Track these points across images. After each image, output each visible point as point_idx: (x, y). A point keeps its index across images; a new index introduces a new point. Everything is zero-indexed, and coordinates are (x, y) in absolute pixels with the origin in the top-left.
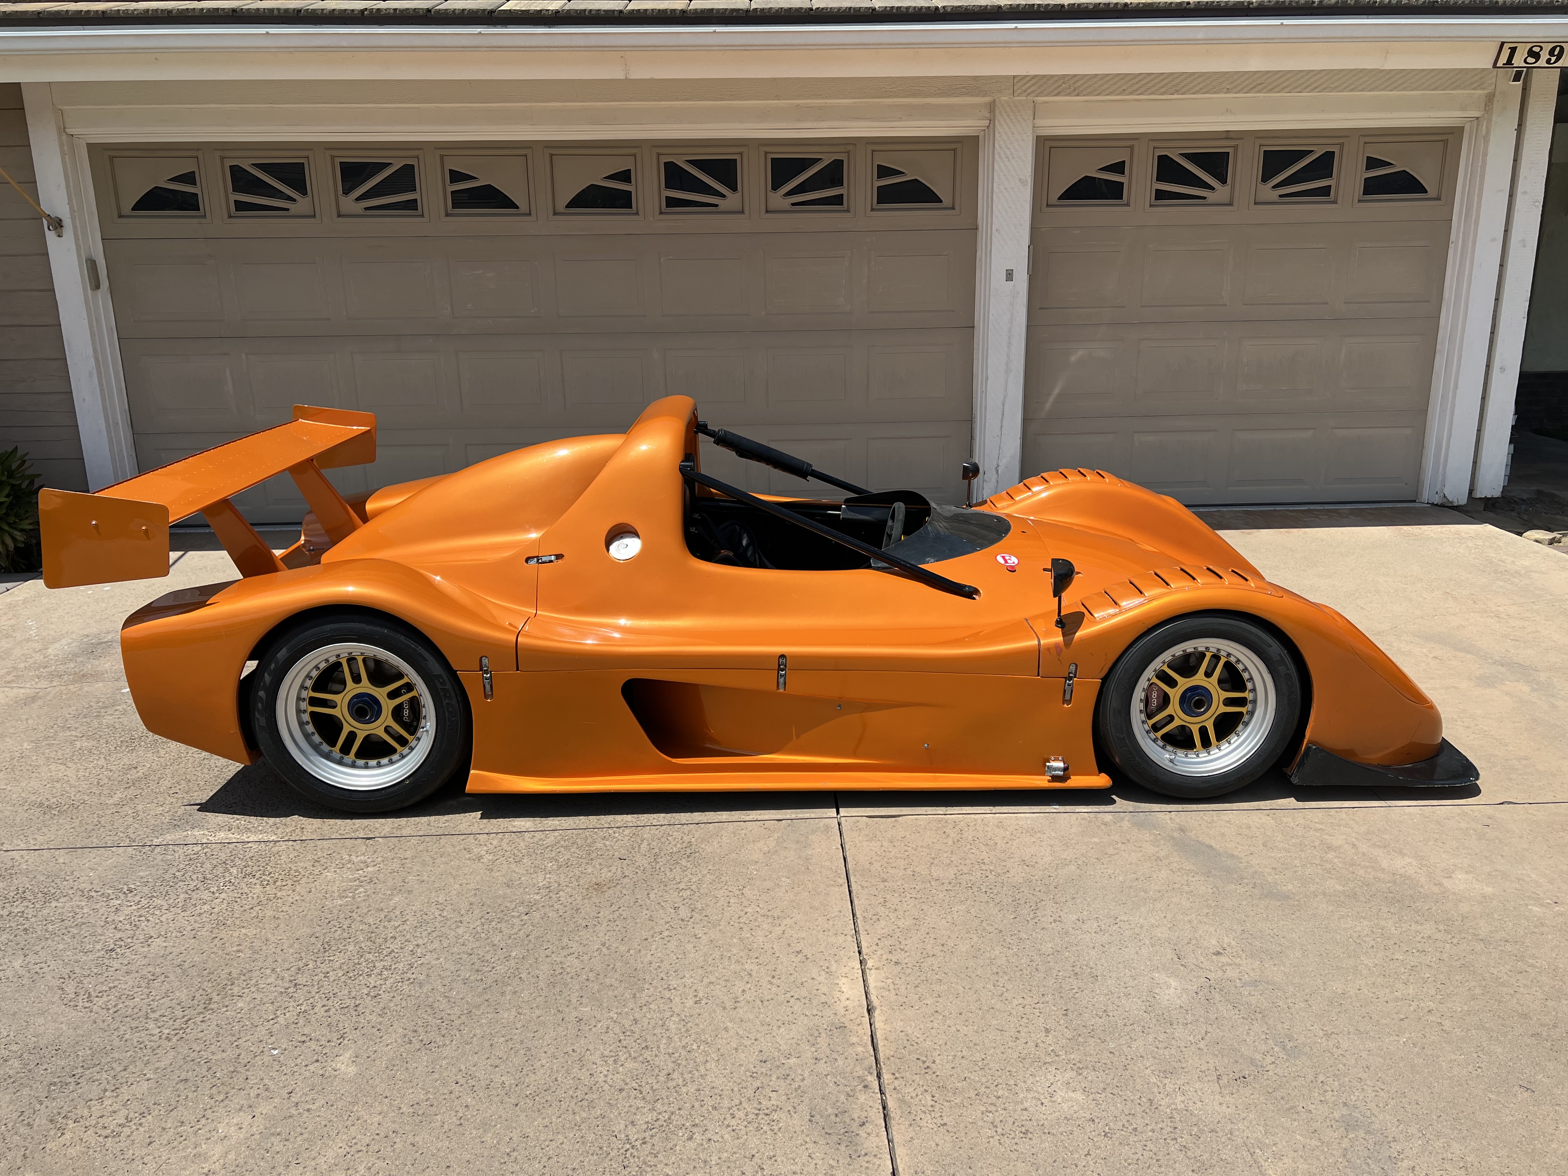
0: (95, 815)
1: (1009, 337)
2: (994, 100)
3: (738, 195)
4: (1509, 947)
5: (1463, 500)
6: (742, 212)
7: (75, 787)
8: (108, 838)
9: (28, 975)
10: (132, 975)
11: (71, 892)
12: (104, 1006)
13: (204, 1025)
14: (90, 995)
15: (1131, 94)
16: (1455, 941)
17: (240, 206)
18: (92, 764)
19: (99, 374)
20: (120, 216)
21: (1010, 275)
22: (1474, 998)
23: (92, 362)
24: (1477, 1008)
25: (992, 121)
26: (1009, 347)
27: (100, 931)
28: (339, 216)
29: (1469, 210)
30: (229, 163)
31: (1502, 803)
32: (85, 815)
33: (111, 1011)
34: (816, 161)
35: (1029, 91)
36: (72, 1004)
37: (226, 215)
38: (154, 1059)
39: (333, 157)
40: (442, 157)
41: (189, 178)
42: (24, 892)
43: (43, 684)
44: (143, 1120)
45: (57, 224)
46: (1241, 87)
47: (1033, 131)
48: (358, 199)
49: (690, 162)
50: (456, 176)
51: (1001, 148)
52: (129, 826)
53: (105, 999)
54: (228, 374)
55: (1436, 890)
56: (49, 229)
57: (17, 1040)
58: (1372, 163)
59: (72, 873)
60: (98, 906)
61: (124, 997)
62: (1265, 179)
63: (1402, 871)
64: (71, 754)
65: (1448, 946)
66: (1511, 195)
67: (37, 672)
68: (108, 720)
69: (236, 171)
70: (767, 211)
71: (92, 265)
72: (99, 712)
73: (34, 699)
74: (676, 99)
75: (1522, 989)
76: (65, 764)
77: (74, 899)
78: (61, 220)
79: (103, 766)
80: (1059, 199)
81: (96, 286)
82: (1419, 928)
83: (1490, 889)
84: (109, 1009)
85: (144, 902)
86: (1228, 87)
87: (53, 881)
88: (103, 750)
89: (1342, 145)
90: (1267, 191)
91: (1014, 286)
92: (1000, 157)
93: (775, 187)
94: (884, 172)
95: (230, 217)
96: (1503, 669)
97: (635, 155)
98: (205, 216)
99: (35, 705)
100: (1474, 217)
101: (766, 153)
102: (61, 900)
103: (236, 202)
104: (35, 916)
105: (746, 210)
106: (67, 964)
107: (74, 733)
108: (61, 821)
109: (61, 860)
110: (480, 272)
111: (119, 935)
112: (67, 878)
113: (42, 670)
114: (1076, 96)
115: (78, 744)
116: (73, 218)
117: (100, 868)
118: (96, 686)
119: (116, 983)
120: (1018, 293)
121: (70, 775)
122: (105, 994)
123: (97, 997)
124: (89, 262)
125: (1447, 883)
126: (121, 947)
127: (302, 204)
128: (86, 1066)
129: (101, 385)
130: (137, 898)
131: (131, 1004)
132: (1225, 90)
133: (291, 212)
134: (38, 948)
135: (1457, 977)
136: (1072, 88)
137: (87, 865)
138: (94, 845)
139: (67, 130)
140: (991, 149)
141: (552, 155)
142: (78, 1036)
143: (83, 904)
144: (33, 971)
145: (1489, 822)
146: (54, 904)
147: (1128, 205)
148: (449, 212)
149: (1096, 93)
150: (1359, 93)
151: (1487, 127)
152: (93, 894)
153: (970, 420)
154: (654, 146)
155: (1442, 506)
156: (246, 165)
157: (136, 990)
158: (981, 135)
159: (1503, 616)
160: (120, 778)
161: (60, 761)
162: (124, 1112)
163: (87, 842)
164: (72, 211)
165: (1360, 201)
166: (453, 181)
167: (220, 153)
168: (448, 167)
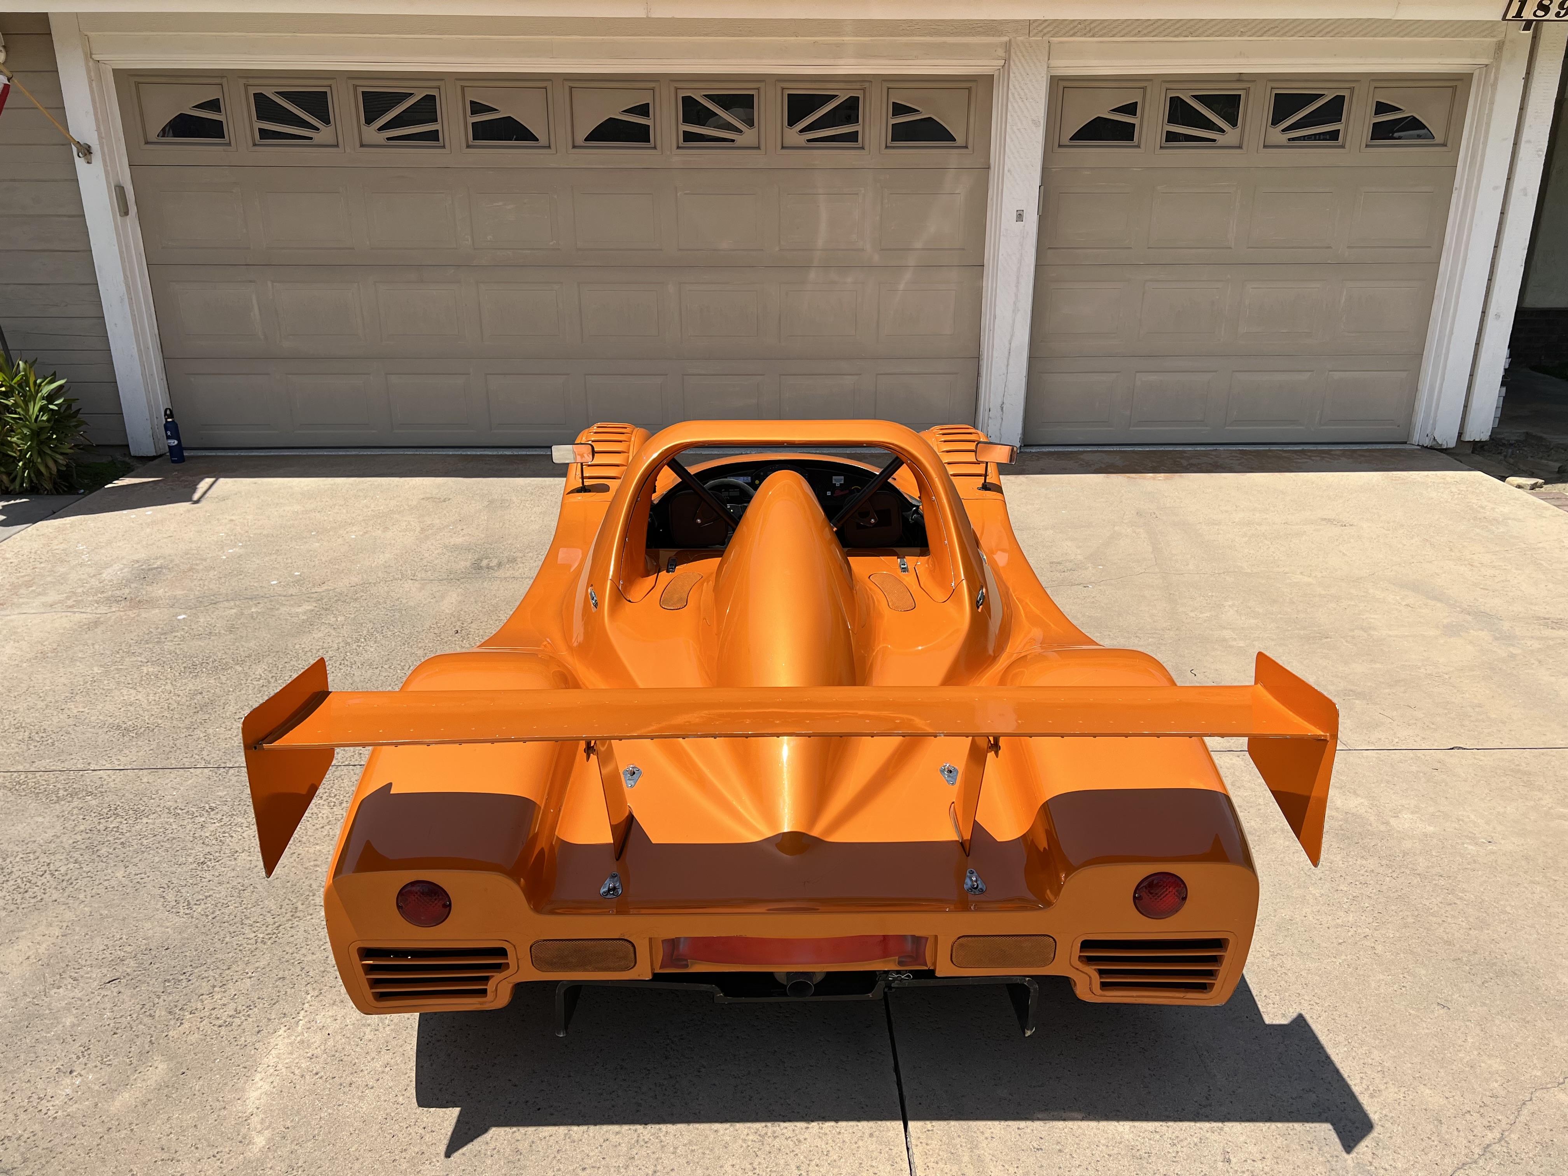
0: (170, 738)
1: (1018, 278)
2: (1010, 40)
3: (755, 130)
4: (1442, 882)
5: (1452, 444)
6: (758, 148)
7: (148, 710)
8: (185, 760)
9: (131, 884)
10: (224, 886)
11: (158, 809)
12: (203, 913)
13: (293, 931)
14: (189, 904)
15: (1145, 35)
16: (1395, 875)
17: (265, 134)
18: (160, 689)
19: (130, 299)
20: (147, 143)
21: (1020, 217)
22: (1406, 926)
23: (123, 288)
24: (1407, 934)
25: (1007, 60)
26: (1017, 287)
27: (190, 846)
28: (362, 146)
29: (1473, 157)
30: (253, 91)
31: (1452, 749)
32: (161, 738)
33: (210, 917)
34: (833, 97)
35: (1045, 31)
36: (174, 910)
37: (250, 143)
38: (253, 960)
39: (355, 87)
40: (463, 88)
41: (214, 105)
42: (116, 809)
43: (103, 609)
44: (250, 1012)
45: (86, 151)
46: (1254, 31)
47: (1048, 71)
48: (380, 129)
49: (710, 97)
50: (477, 108)
51: (1015, 88)
52: (202, 749)
53: (203, 906)
54: (254, 301)
55: (1383, 828)
56: (79, 157)
57: (130, 942)
58: (1381, 108)
59: (157, 792)
60: (185, 823)
61: (219, 905)
62: (1275, 122)
63: (1354, 811)
64: (139, 679)
65: (1388, 879)
66: (1516, 144)
67: (95, 598)
68: (168, 646)
69: (260, 99)
70: (783, 148)
71: (120, 191)
72: (160, 638)
73: (96, 623)
74: (696, 35)
75: (1449, 920)
76: (135, 689)
77: (162, 816)
78: (89, 147)
79: (171, 692)
80: (1070, 139)
81: (125, 212)
82: (1364, 862)
83: (1432, 828)
84: (207, 916)
85: (225, 819)
86: (1242, 30)
87: (141, 799)
88: (169, 676)
89: (1352, 90)
90: (1277, 135)
91: (1024, 226)
92: (1014, 98)
93: (791, 123)
94: (899, 109)
95: (255, 145)
96: (1470, 618)
97: (653, 89)
98: (229, 144)
99: (99, 631)
100: (1478, 164)
101: (783, 89)
102: (151, 817)
103: (261, 131)
104: (130, 831)
105: (763, 146)
106: (165, 875)
107: (139, 659)
108: (139, 743)
109: (145, 780)
110: (501, 203)
111: (207, 849)
112: (153, 796)
113: (99, 595)
114: (1091, 37)
115: (145, 669)
116: (101, 144)
117: (182, 788)
118: (153, 612)
119: (211, 892)
120: (1028, 233)
121: (141, 698)
122: (203, 902)
123: (196, 904)
124: (117, 188)
125: (1393, 821)
126: (210, 860)
127: (325, 134)
128: (194, 965)
129: (132, 310)
130: (219, 816)
131: (227, 911)
132: (1239, 33)
133: (314, 142)
134: (136, 860)
135: (1393, 908)
136: (1088, 29)
137: (169, 785)
138: (173, 766)
139: (94, 56)
140: (1005, 89)
141: (571, 88)
142: (183, 939)
143: (172, 820)
144: (135, 881)
145: (1438, 766)
146: (145, 820)
147: (1138, 146)
148: (470, 143)
149: (1110, 35)
150: (1372, 38)
151: (1495, 74)
152: (179, 811)
153: (978, 358)
154: (672, 81)
155: (1431, 448)
156: (269, 93)
157: (229, 899)
158: (996, 74)
159: (1476, 564)
160: (188, 703)
161: (130, 686)
162: (232, 1006)
163: (165, 764)
164: (100, 137)
165: (1367, 146)
166: (474, 112)
167: (244, 81)
168: (469, 98)
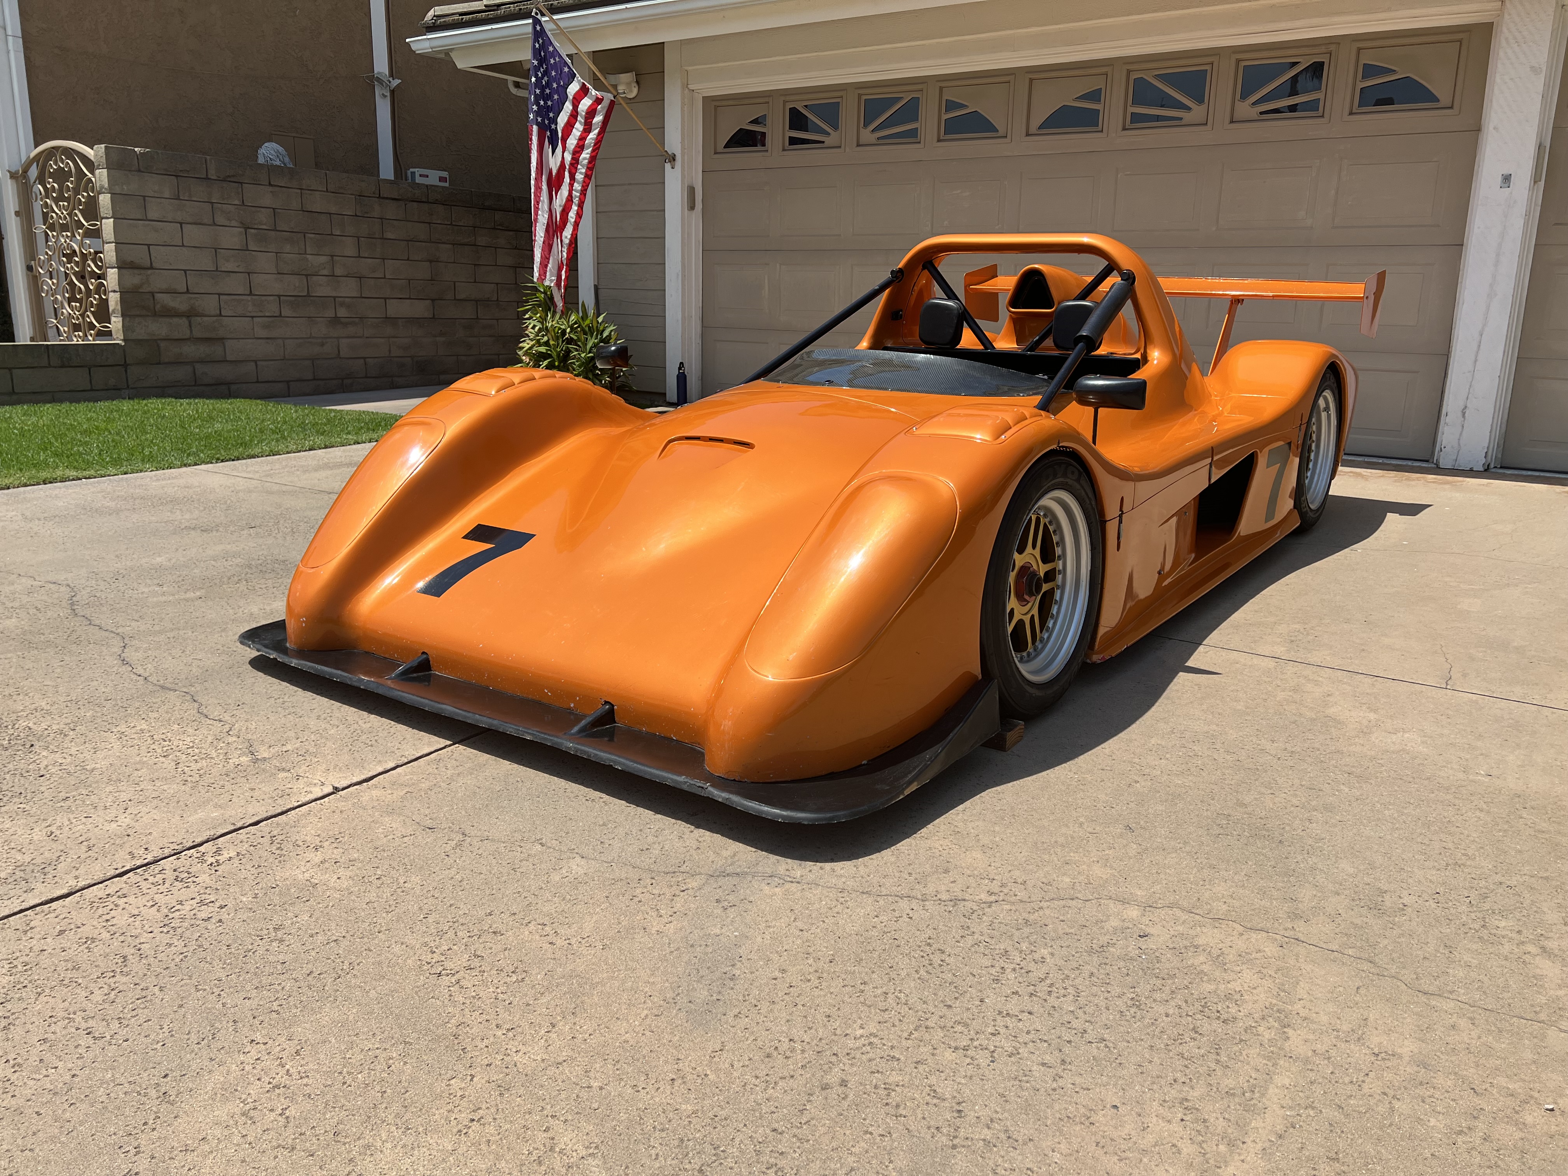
1: (1498, 255)
3: (1203, 107)
6: (1206, 124)
17: (791, 141)
19: (683, 273)
20: (716, 152)
21: (1506, 181)
23: (680, 267)
26: (1496, 266)
28: (858, 146)
30: (789, 106)
37: (781, 149)
39: (860, 96)
40: (941, 89)
45: (673, 158)
48: (873, 130)
49: (1157, 77)
50: (951, 106)
51: (1509, 32)
54: (766, 281)
56: (667, 163)
69: (793, 112)
70: (1232, 122)
78: (675, 155)
81: (692, 207)
91: (1511, 193)
92: (1508, 43)
93: (1244, 96)
94: (1370, 71)
98: (767, 150)
101: (1238, 62)
103: (790, 138)
105: (1210, 122)
116: (683, 154)
120: (1516, 201)
124: (690, 188)
127: (833, 138)
133: (825, 145)
139: (689, 87)
140: (1499, 37)
141: (1031, 80)
148: (942, 138)
153: (1446, 355)
154: (1124, 63)
156: (800, 107)
158: (1493, 20)
164: (683, 148)
166: (948, 109)
167: (783, 98)
168: (945, 97)
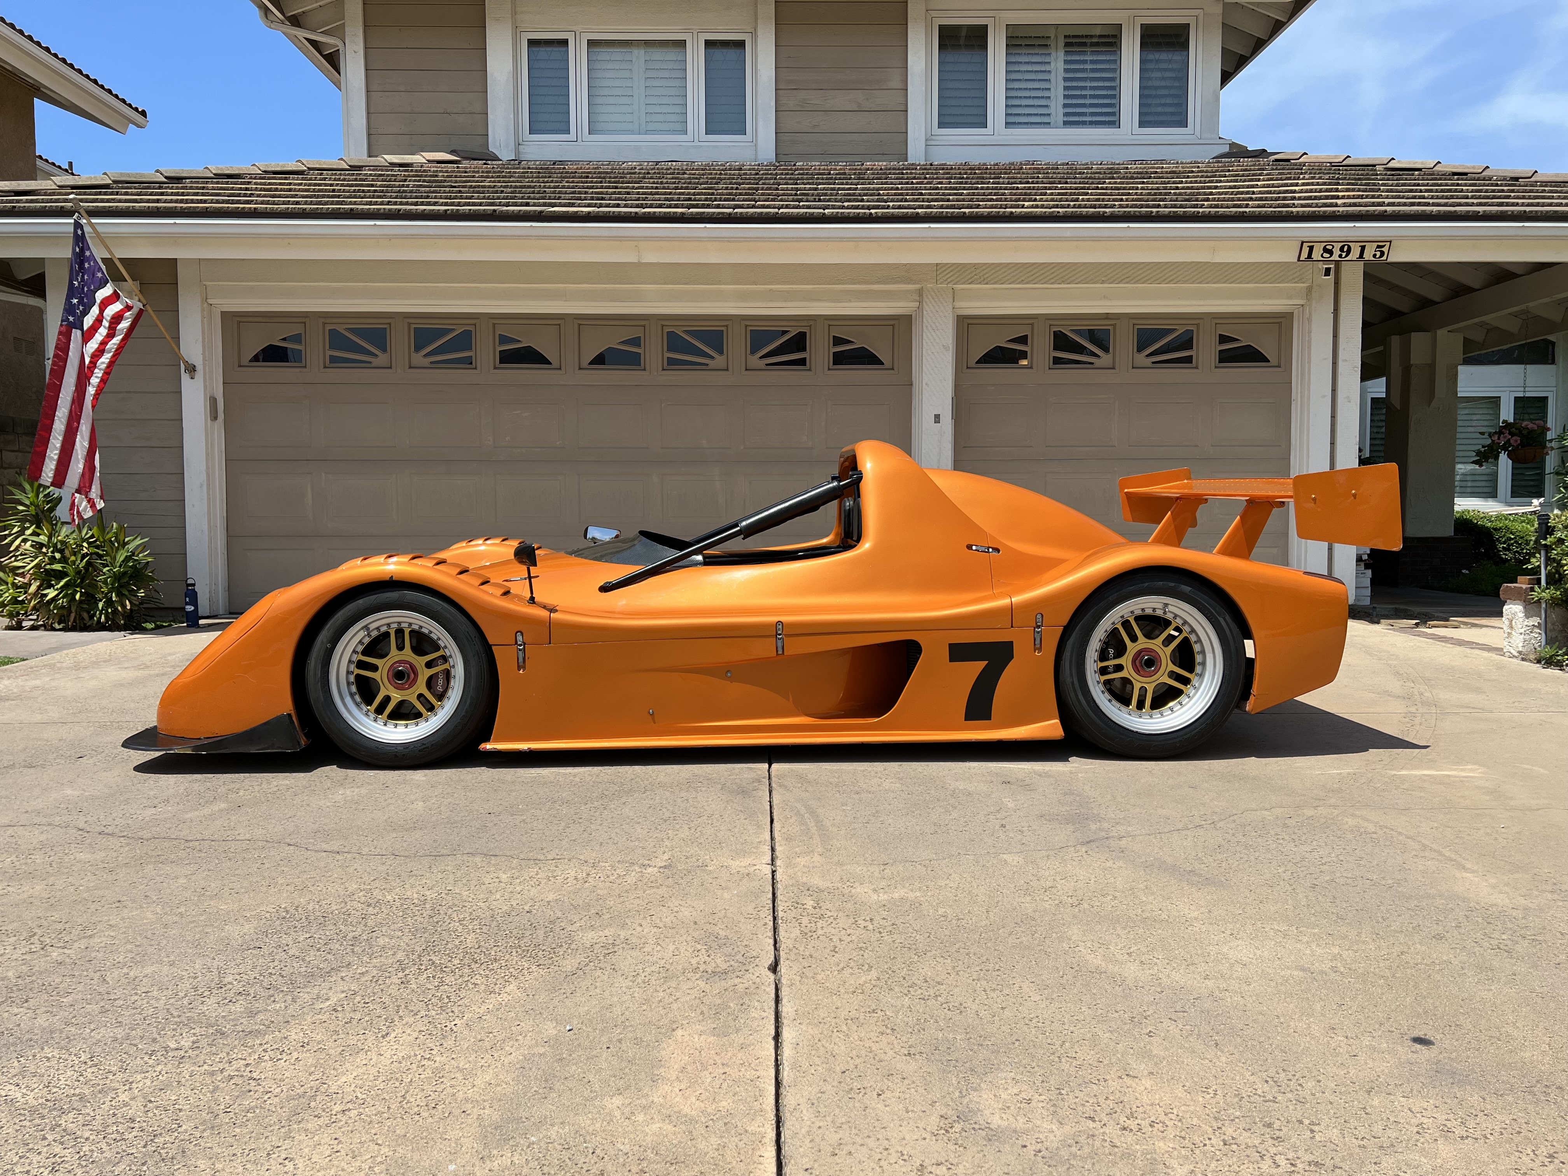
2: (922, 288)
3: (724, 357)
6: (727, 370)
15: (1027, 283)
20: (240, 366)
23: (204, 475)
25: (921, 303)
29: (1303, 374)
30: (329, 327)
34: (785, 332)
35: (949, 279)
37: (322, 366)
39: (410, 324)
40: (494, 325)
41: (297, 338)
45: (192, 370)
47: (954, 311)
48: (426, 355)
51: (928, 322)
54: (309, 489)
56: (186, 373)
58: (1223, 339)
62: (1139, 350)
66: (1334, 362)
70: (747, 369)
71: (213, 401)
74: (677, 282)
78: (195, 366)
80: (976, 363)
81: (215, 418)
86: (1103, 279)
89: (1197, 326)
90: (1142, 359)
91: (941, 427)
92: (928, 328)
93: (753, 351)
95: (325, 367)
97: (644, 326)
98: (305, 367)
100: (1307, 376)
101: (746, 326)
105: (730, 368)
110: (518, 412)
114: (986, 283)
116: (204, 365)
120: (945, 433)
124: (212, 397)
127: (382, 359)
129: (208, 495)
132: (1101, 281)
133: (373, 365)
136: (982, 278)
139: (208, 301)
140: (921, 323)
141: (580, 325)
147: (1032, 367)
151: (1309, 311)
154: (659, 319)
164: (204, 360)
165: (1216, 367)
166: (501, 343)
167: (323, 320)
168: (498, 333)
